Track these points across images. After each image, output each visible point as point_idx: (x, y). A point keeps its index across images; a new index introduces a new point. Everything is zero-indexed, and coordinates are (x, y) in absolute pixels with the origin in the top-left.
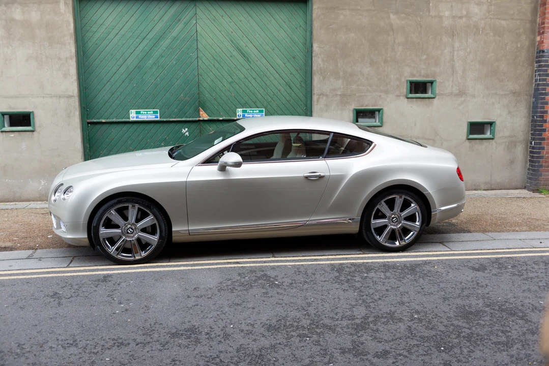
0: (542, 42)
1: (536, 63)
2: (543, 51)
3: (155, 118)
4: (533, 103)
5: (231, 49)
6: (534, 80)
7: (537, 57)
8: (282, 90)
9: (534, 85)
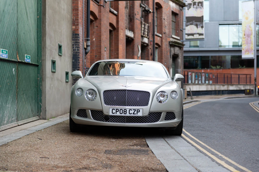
0: (78, 30)
1: (73, 40)
2: (78, 35)
3: (6, 57)
4: (73, 62)
5: (24, 8)
6: (73, 50)
7: (73, 37)
8: (33, 43)
9: (73, 53)
